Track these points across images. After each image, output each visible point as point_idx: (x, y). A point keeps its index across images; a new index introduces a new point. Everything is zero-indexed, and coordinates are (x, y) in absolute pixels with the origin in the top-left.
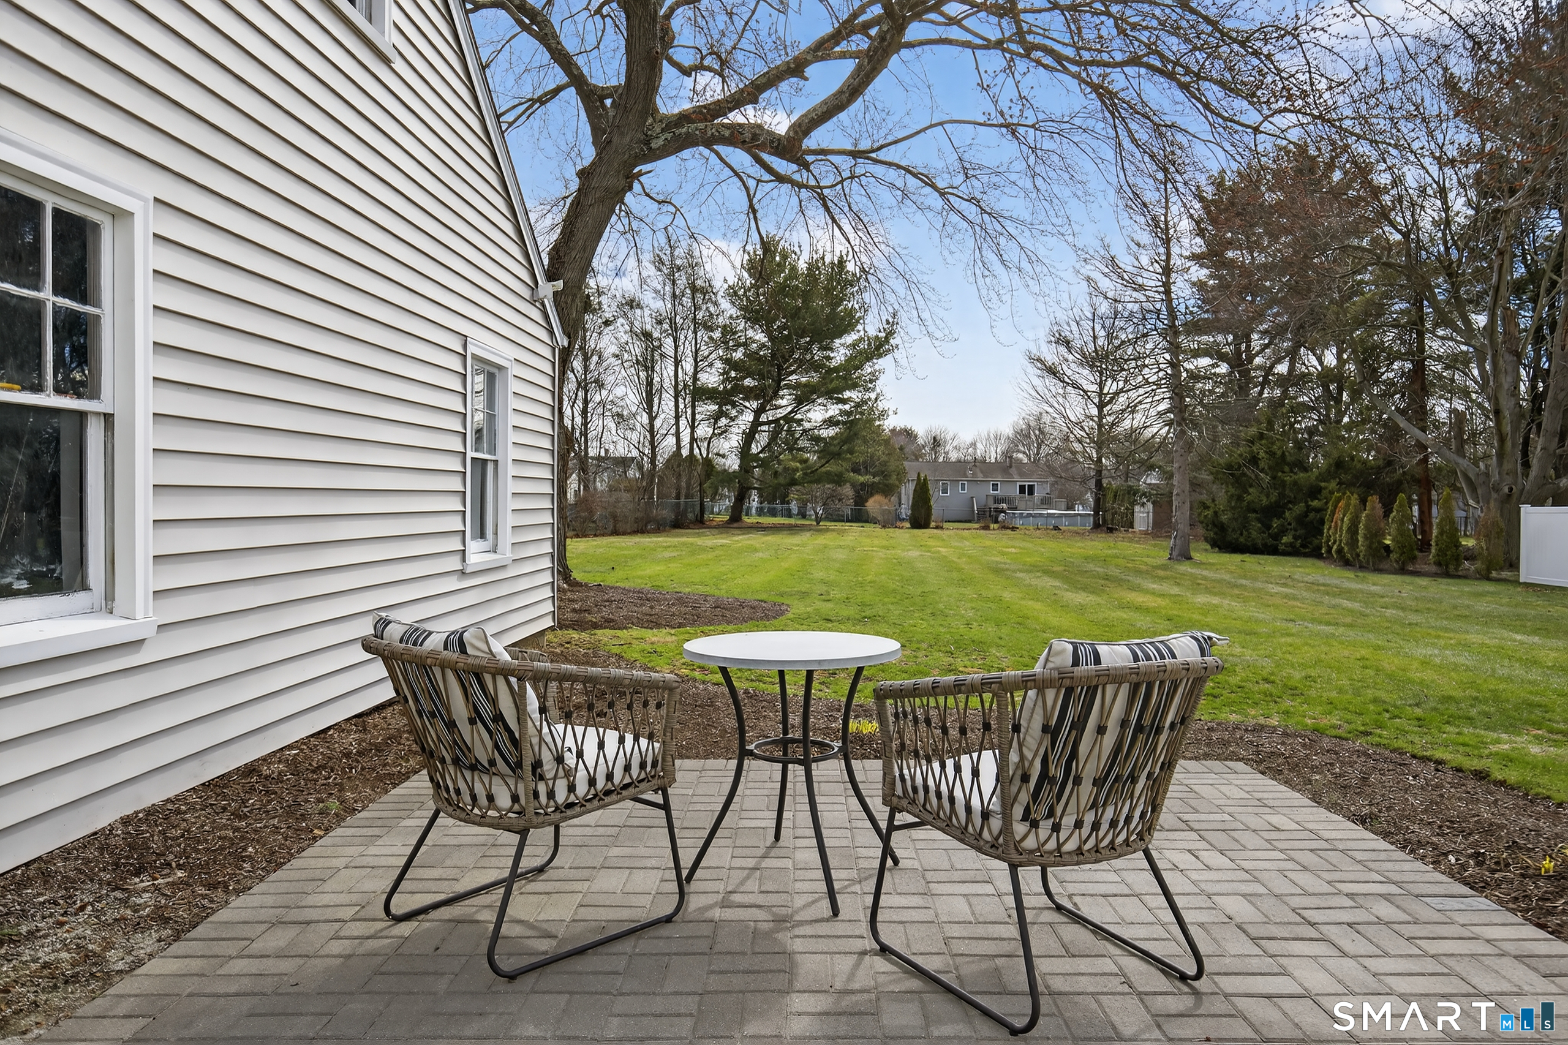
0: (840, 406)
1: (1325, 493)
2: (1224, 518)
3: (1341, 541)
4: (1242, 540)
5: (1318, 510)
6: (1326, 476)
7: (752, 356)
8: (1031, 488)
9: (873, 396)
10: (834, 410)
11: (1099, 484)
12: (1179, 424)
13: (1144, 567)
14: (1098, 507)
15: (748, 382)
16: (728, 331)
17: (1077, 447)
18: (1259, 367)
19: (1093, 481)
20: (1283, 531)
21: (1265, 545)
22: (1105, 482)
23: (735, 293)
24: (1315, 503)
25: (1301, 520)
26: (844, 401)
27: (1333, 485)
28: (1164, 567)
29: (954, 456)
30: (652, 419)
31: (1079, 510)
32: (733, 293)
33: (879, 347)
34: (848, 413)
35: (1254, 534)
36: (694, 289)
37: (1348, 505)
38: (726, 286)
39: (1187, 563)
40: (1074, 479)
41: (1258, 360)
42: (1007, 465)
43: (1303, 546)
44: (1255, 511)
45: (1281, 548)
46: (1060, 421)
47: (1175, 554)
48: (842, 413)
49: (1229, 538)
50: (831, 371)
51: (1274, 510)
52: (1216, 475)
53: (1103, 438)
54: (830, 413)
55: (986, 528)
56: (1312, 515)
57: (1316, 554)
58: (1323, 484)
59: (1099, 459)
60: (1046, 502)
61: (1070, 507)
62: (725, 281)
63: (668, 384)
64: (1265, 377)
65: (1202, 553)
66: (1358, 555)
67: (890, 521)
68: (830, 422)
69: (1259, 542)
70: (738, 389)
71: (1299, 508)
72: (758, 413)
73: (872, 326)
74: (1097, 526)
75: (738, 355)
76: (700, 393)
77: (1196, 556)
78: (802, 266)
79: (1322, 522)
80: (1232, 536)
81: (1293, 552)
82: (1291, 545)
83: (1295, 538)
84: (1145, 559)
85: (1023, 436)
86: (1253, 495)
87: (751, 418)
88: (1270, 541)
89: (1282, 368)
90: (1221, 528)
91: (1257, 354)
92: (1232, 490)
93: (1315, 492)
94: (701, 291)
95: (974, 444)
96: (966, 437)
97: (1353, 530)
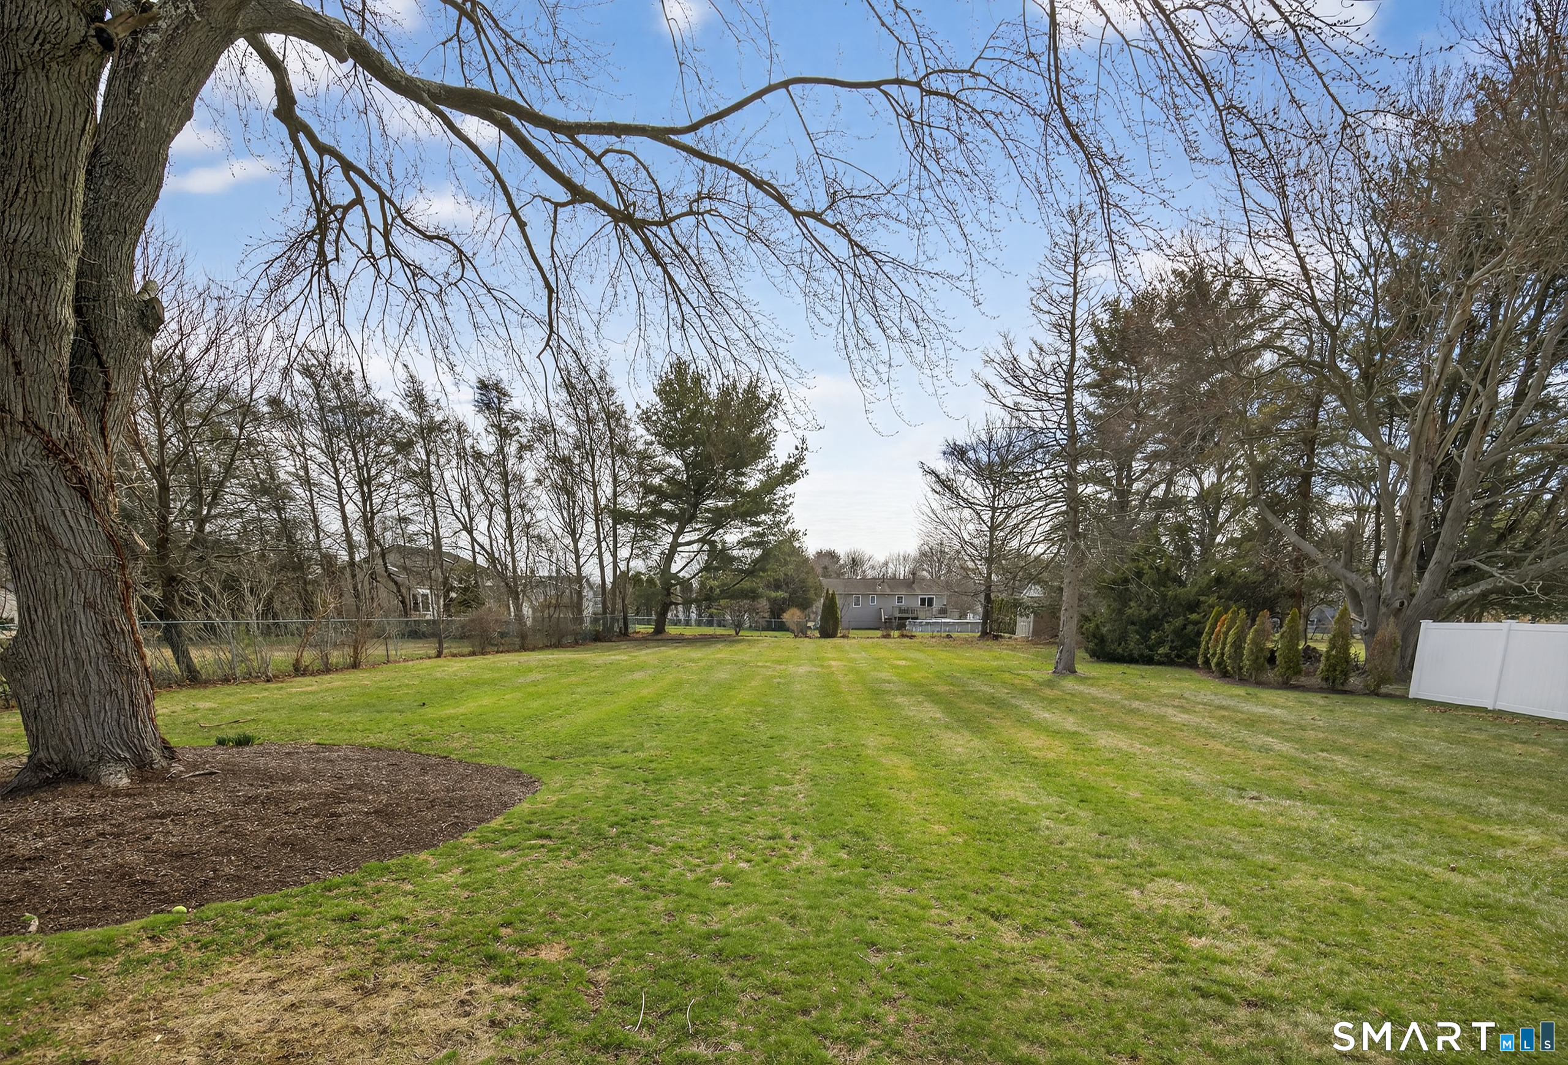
0: (755, 529)
1: (1204, 607)
2: (1104, 630)
3: (1223, 654)
4: (1120, 650)
5: (1196, 623)
6: (1206, 591)
7: (669, 480)
8: (931, 601)
9: (784, 518)
10: (748, 531)
11: (988, 597)
12: (1072, 539)
13: (1030, 685)
14: (987, 615)
15: (667, 506)
16: (644, 456)
17: (970, 564)
18: (1137, 493)
19: (983, 596)
20: (1160, 642)
21: (1141, 656)
22: (992, 596)
23: (648, 418)
24: (1194, 616)
25: (1179, 632)
26: (758, 524)
27: (1212, 599)
28: (1050, 684)
29: (870, 574)
30: (576, 542)
31: (970, 618)
32: (646, 418)
33: (791, 472)
34: (761, 535)
35: (1132, 645)
36: (610, 415)
37: (1233, 621)
38: (639, 412)
39: (1071, 677)
40: (966, 594)
41: (1136, 486)
42: (912, 581)
43: (1178, 656)
44: (1133, 623)
45: (1156, 658)
46: (956, 541)
47: (1060, 667)
48: (755, 534)
49: (1107, 649)
50: (744, 495)
51: (1152, 624)
52: (1099, 589)
53: (994, 555)
54: (746, 534)
55: (887, 636)
56: (1190, 628)
57: (1191, 663)
58: (1202, 598)
59: (989, 575)
60: (943, 612)
61: (963, 615)
62: (638, 406)
63: (589, 507)
64: (1142, 502)
65: (1086, 667)
66: (1241, 668)
67: (802, 632)
68: (745, 543)
69: (1136, 653)
70: (658, 513)
71: (1178, 622)
72: (676, 535)
73: (781, 452)
74: (984, 634)
75: (657, 480)
76: (620, 517)
77: (1080, 668)
78: (713, 392)
79: (1199, 634)
80: (1112, 647)
81: (1169, 662)
82: (1167, 655)
83: (1171, 648)
84: (1030, 673)
85: (927, 556)
86: (1133, 609)
87: (670, 540)
88: (1147, 652)
89: (1159, 492)
90: (1102, 640)
91: (1137, 479)
92: (1115, 605)
93: (1193, 606)
94: (614, 417)
95: (886, 564)
96: (880, 557)
97: (1238, 646)
